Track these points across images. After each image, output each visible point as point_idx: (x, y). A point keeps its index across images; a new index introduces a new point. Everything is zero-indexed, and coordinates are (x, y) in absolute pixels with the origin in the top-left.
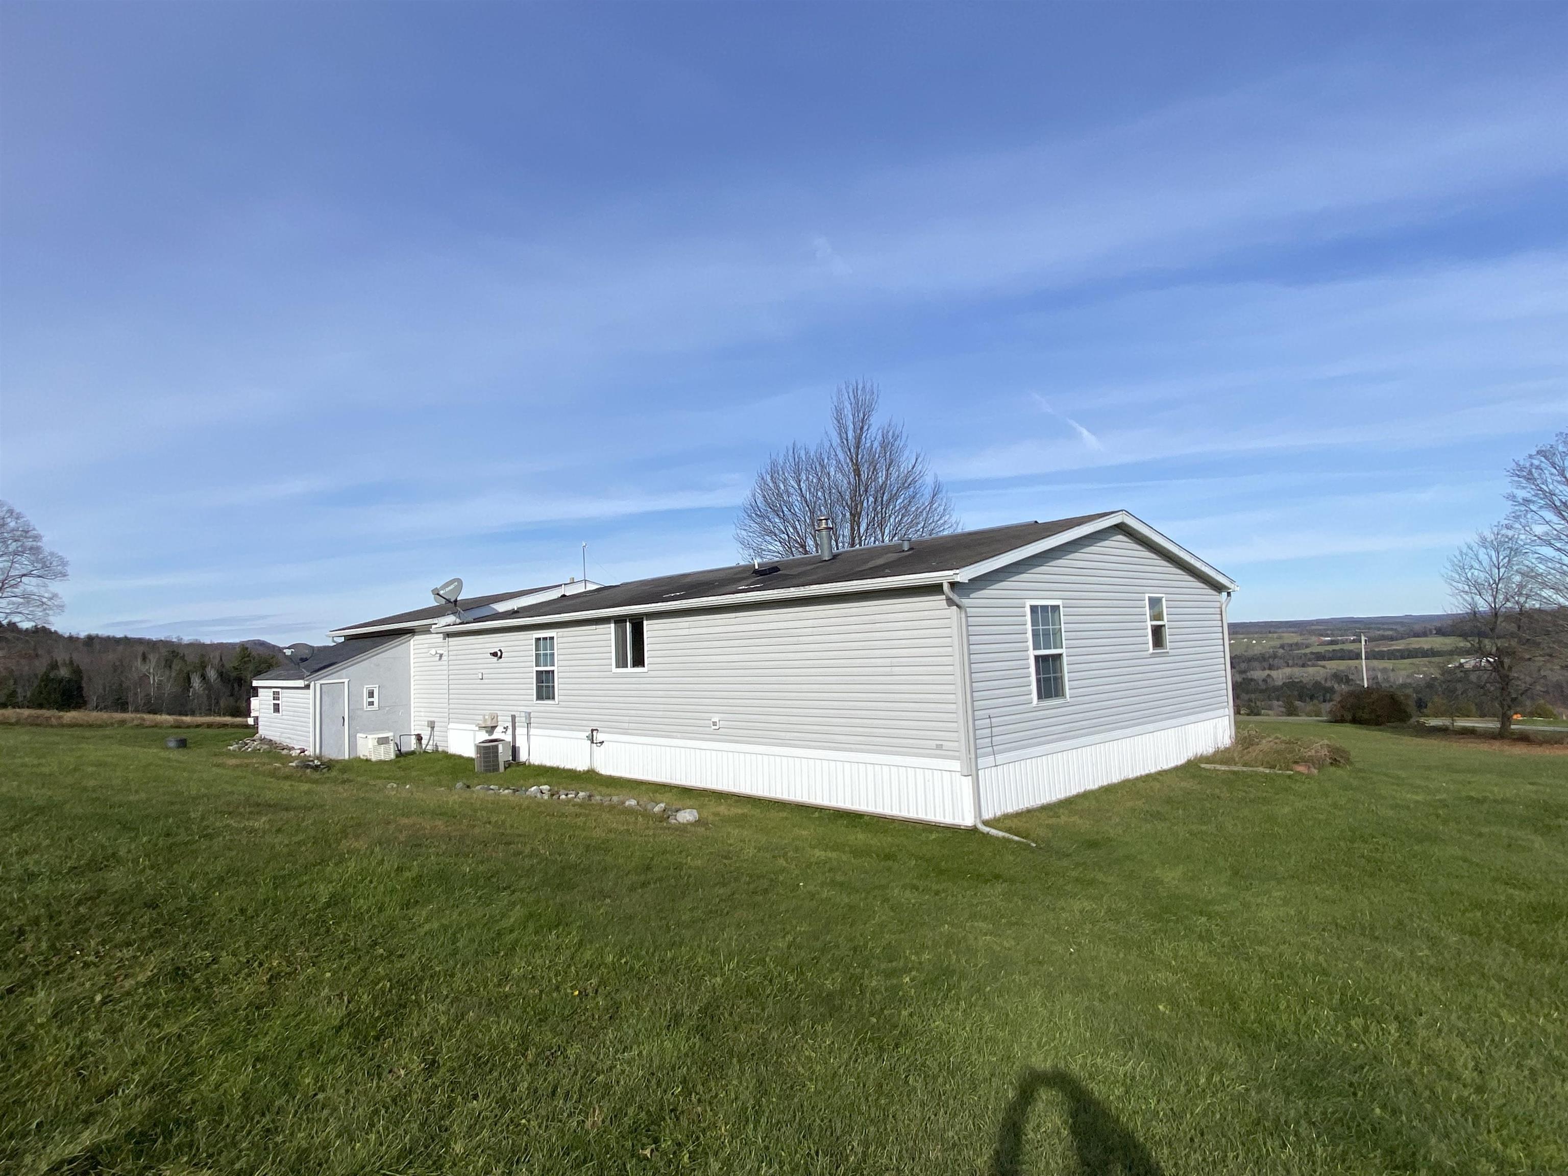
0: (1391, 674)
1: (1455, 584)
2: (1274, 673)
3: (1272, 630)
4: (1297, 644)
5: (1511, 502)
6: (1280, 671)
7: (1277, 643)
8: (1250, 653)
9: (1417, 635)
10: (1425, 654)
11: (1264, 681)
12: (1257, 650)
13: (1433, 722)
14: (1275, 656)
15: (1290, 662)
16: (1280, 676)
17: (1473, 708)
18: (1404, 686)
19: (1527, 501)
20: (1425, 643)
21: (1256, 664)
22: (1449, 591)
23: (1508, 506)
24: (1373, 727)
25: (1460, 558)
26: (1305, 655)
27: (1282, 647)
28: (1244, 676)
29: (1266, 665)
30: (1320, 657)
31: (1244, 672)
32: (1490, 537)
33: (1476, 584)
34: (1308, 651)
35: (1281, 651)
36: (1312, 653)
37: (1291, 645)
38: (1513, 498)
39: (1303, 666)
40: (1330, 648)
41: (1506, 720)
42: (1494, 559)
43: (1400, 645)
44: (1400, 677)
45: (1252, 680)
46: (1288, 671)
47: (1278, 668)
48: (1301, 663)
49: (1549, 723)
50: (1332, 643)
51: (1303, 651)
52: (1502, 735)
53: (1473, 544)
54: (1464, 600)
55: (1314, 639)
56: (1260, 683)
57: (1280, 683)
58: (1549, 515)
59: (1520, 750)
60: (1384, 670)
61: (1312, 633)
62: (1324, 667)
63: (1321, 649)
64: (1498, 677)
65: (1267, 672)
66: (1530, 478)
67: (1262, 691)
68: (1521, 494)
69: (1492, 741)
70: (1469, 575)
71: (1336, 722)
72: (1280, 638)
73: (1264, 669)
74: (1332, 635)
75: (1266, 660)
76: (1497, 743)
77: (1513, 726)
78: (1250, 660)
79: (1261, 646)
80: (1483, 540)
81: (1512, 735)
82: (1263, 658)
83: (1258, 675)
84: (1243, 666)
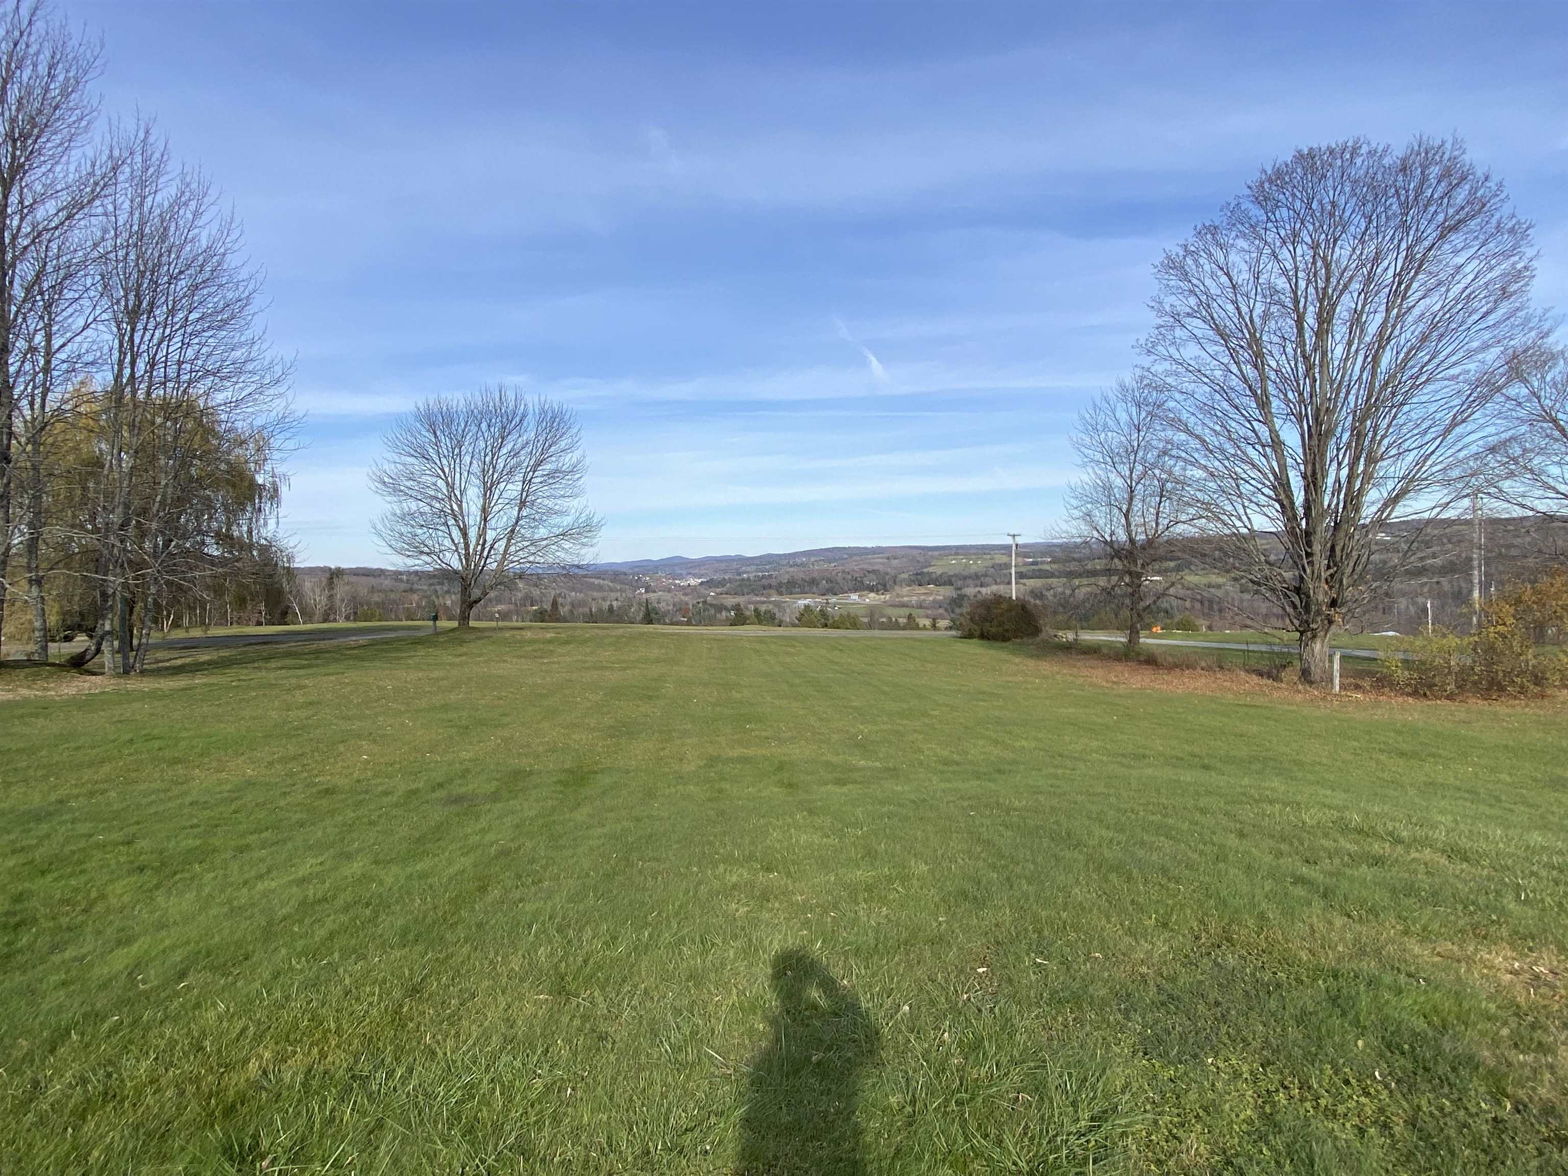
1: (1084, 451)
2: (984, 590)
3: (987, 551)
5: (1156, 314)
6: (989, 588)
7: (990, 563)
8: (966, 573)
11: (975, 596)
12: (974, 569)
14: (986, 575)
15: (998, 580)
16: (988, 592)
21: (970, 582)
27: (993, 567)
28: (959, 592)
29: (978, 582)
30: (1022, 576)
31: (960, 589)
35: (992, 570)
37: (999, 565)
38: (1156, 305)
40: (1033, 568)
41: (1134, 634)
45: (965, 596)
46: (994, 587)
47: (988, 585)
49: (1188, 637)
50: (1032, 564)
52: (1127, 655)
62: (1024, 584)
63: (1025, 569)
65: (978, 589)
72: (991, 559)
73: (976, 586)
74: (1034, 557)
75: (978, 578)
76: (1119, 667)
77: (1141, 640)
78: (965, 578)
79: (977, 565)
80: (1123, 388)
81: (1138, 654)
82: (976, 576)
83: (970, 591)
84: (960, 583)
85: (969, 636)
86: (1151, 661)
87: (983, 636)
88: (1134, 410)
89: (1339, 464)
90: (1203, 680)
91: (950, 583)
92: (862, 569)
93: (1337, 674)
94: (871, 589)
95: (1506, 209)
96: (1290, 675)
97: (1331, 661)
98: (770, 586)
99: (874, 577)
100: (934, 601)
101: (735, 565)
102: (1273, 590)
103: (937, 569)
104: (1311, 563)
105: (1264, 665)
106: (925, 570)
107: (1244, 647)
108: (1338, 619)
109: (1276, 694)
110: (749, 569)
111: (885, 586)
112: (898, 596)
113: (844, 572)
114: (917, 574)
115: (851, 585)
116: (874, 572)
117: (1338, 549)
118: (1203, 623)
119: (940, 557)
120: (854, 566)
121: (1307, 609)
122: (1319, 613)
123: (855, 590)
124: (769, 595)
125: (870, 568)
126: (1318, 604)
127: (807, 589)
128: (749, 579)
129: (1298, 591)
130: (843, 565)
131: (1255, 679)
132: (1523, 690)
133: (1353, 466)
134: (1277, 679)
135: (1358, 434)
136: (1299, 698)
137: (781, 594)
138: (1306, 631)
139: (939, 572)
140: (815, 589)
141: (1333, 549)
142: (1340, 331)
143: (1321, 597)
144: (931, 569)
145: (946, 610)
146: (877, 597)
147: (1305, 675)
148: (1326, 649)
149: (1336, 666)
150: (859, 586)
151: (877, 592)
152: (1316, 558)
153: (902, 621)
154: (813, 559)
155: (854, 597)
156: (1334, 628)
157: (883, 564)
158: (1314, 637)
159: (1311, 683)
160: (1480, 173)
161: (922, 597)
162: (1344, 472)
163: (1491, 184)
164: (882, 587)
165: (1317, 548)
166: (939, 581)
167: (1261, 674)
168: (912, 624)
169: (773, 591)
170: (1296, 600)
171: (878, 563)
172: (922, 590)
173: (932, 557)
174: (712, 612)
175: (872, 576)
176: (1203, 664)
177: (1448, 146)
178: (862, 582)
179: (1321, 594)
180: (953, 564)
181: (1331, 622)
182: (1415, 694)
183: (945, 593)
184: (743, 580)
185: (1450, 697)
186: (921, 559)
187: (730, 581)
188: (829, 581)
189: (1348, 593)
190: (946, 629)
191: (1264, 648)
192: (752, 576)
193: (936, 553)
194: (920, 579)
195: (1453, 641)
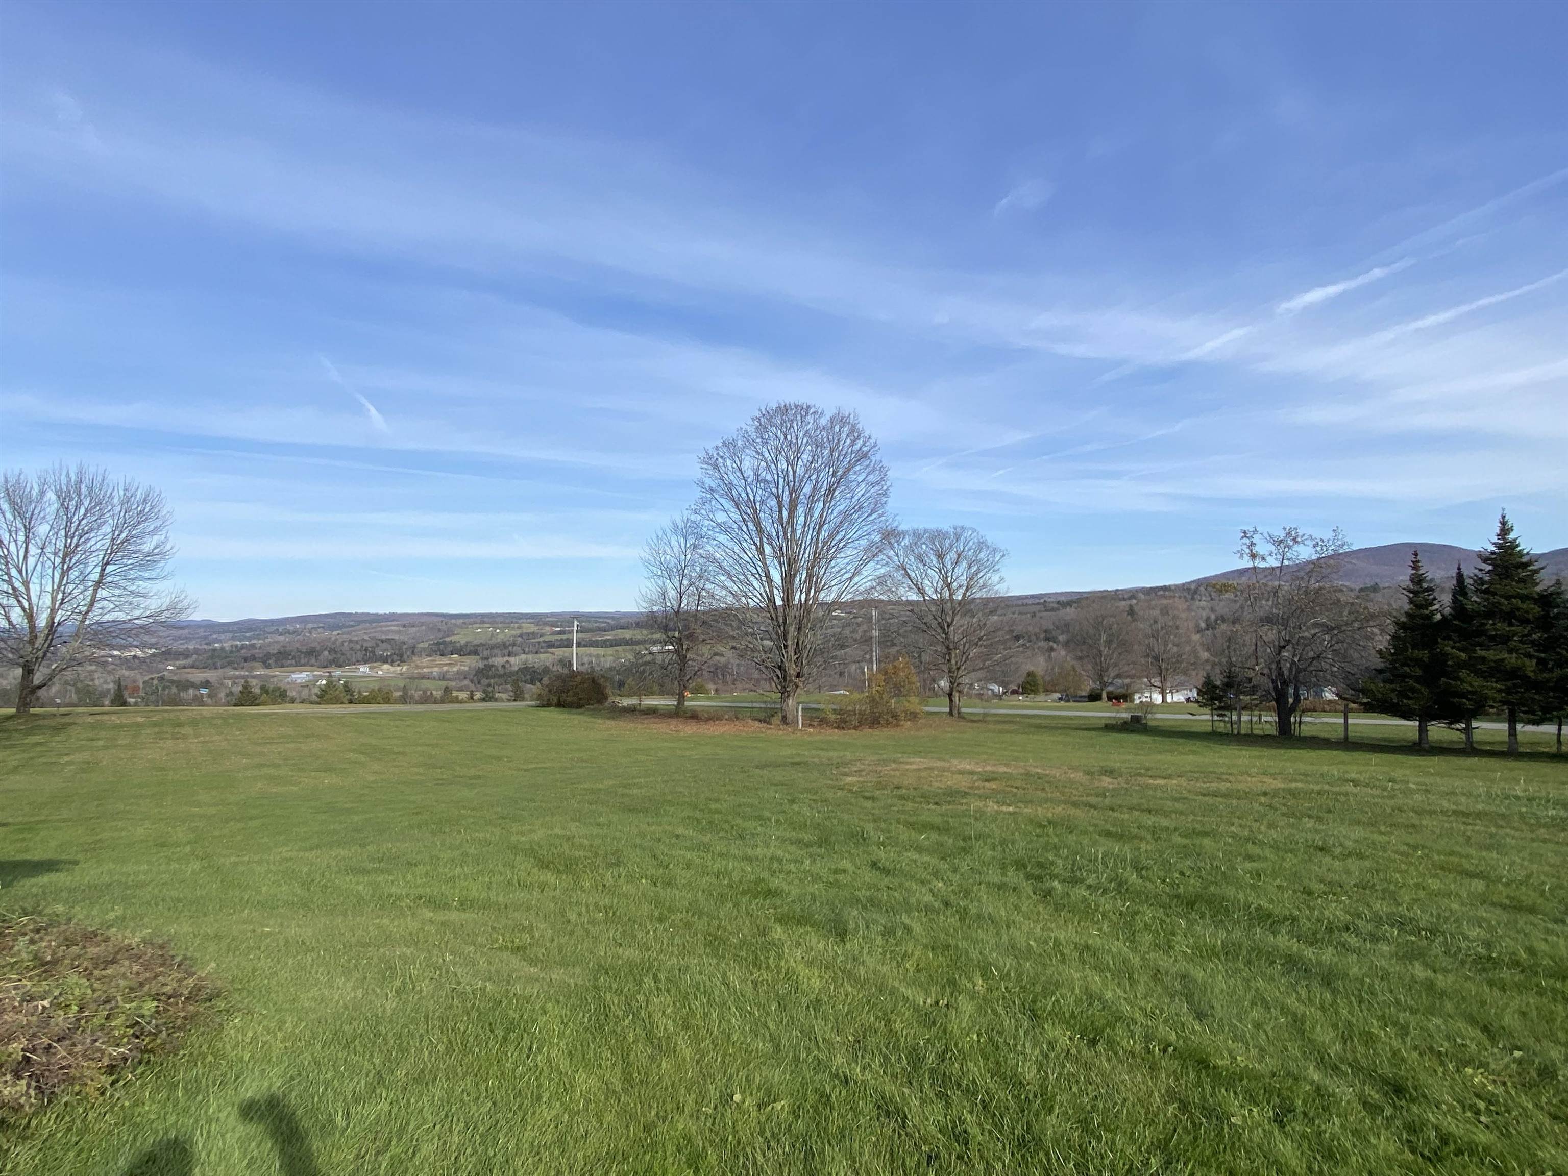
0: (602, 659)
1: (651, 567)
2: (512, 660)
3: (514, 620)
4: (533, 633)
5: (700, 489)
6: (517, 658)
7: (519, 632)
8: (493, 641)
9: (622, 628)
10: (627, 642)
11: (503, 666)
12: (500, 638)
13: (626, 702)
14: (514, 645)
15: (527, 650)
16: (516, 662)
17: (656, 688)
18: (611, 669)
19: (712, 490)
20: (628, 634)
21: (497, 651)
22: (646, 574)
23: (698, 493)
24: (574, 711)
25: (655, 541)
26: (539, 642)
27: (521, 636)
28: (486, 662)
29: (506, 652)
30: (551, 645)
31: (487, 659)
32: (681, 525)
33: (668, 570)
34: (541, 639)
35: (520, 639)
36: (544, 642)
37: (528, 634)
38: (701, 484)
39: (537, 653)
40: (559, 637)
41: (681, 698)
42: (683, 545)
43: (609, 636)
44: (608, 662)
45: (492, 666)
46: (523, 657)
47: (516, 655)
48: (535, 651)
49: (708, 699)
50: (560, 633)
51: (537, 640)
52: (678, 713)
53: (668, 530)
54: (657, 583)
55: (548, 629)
56: (500, 668)
57: (516, 669)
58: (728, 505)
59: (690, 729)
60: (598, 656)
61: (546, 624)
62: (553, 654)
63: (553, 638)
64: (678, 659)
65: (506, 659)
66: (716, 467)
67: (500, 676)
68: (709, 482)
69: (670, 720)
70: (663, 559)
71: (543, 706)
72: (519, 628)
73: (504, 656)
74: (561, 626)
75: (507, 648)
76: (674, 722)
77: (686, 703)
78: (492, 647)
79: (504, 634)
80: (676, 526)
81: (685, 713)
82: (504, 645)
83: (498, 661)
84: (486, 653)
85: (548, 705)
86: (694, 716)
87: (560, 705)
88: (682, 541)
89: (801, 591)
90: (727, 727)
91: (476, 653)
92: (372, 638)
93: (800, 718)
94: (385, 660)
95: (878, 457)
96: (776, 720)
97: (797, 712)
98: (254, 658)
99: (389, 647)
100: (458, 672)
101: (201, 633)
102: (766, 667)
103: (460, 638)
104: (787, 652)
105: (762, 715)
106: (448, 639)
107: (750, 705)
108: (801, 684)
109: (769, 732)
110: (222, 637)
111: (401, 656)
112: (417, 667)
113: (351, 641)
114: (438, 644)
115: (360, 655)
116: (388, 641)
117: (800, 642)
118: (711, 687)
119: (464, 626)
120: (361, 634)
121: (785, 679)
122: (791, 681)
123: (366, 662)
124: (252, 669)
125: (384, 637)
126: (790, 676)
127: (303, 661)
128: (222, 649)
129: (780, 668)
130: (349, 633)
131: (757, 724)
132: (888, 723)
133: (808, 594)
134: (769, 723)
135: (810, 576)
136: (781, 732)
137: (268, 667)
138: (785, 693)
139: (463, 642)
140: (313, 661)
141: (798, 643)
142: (800, 511)
143: (792, 672)
144: (454, 638)
145: (472, 681)
146: (392, 669)
147: (784, 718)
148: (795, 703)
149: (800, 713)
150: (370, 656)
151: (392, 663)
152: (789, 649)
153: (438, 694)
154: (310, 626)
155: (364, 669)
156: (798, 690)
157: (399, 632)
158: (788, 696)
159: (787, 724)
160: (866, 434)
161: (445, 668)
162: (804, 596)
163: (872, 441)
164: (399, 655)
165: (789, 642)
166: (461, 651)
167: (760, 721)
168: (447, 697)
169: (256, 664)
170: (779, 673)
171: (393, 631)
172: (445, 660)
173: (455, 625)
174: (174, 690)
175: (385, 645)
176: (727, 717)
177: (852, 416)
178: (373, 652)
179: (792, 670)
180: (479, 634)
181: (797, 687)
182: (838, 728)
183: (469, 663)
184: (215, 650)
185: (855, 728)
186: (444, 628)
187: (196, 651)
188: (332, 651)
189: (806, 670)
190: (509, 700)
191: (763, 706)
192: (227, 645)
193: (460, 621)
194: (442, 649)
195: (856, 696)
